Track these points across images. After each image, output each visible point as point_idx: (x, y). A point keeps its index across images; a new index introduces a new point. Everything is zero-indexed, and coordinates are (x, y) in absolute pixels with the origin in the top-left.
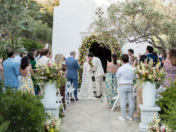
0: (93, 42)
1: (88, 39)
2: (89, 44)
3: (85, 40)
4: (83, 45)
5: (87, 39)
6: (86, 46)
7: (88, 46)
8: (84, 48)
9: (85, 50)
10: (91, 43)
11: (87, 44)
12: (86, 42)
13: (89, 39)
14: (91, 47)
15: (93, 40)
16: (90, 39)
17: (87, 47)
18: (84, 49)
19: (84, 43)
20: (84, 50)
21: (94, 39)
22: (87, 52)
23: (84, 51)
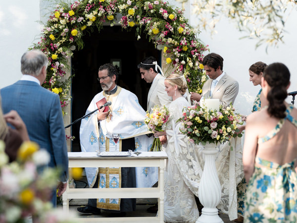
0: (90, 24)
1: (71, 13)
2: (74, 32)
3: (58, 15)
4: (52, 37)
5: (66, 11)
6: (64, 40)
7: (71, 40)
8: (56, 49)
9: (60, 55)
10: (84, 28)
11: (66, 30)
12: (62, 22)
13: (74, 10)
14: (81, 44)
15: (91, 17)
16: (79, 12)
17: (65, 45)
18: (53, 51)
19: (56, 26)
20: (55, 56)
21: (95, 12)
22: (65, 63)
23: (53, 62)
